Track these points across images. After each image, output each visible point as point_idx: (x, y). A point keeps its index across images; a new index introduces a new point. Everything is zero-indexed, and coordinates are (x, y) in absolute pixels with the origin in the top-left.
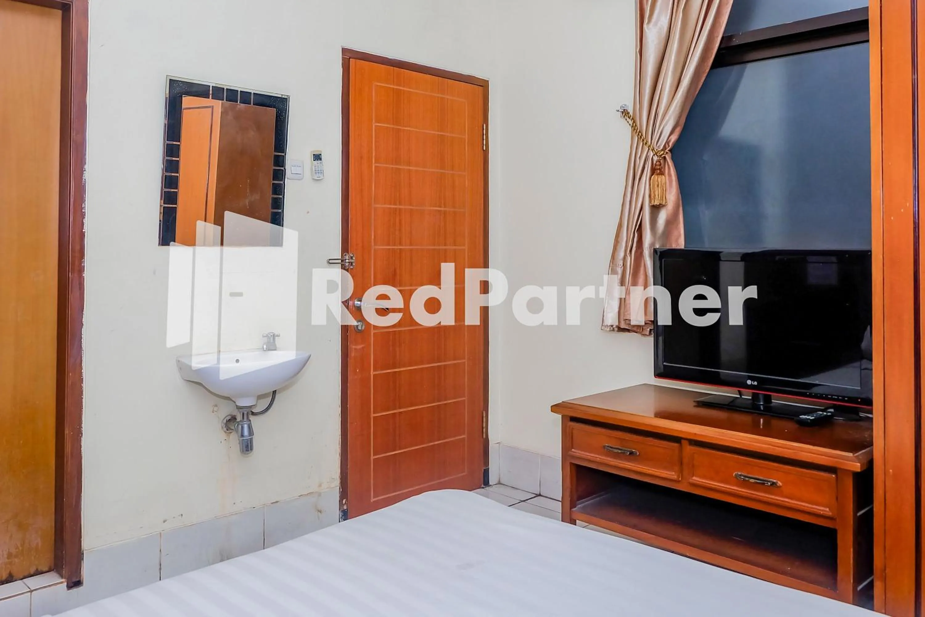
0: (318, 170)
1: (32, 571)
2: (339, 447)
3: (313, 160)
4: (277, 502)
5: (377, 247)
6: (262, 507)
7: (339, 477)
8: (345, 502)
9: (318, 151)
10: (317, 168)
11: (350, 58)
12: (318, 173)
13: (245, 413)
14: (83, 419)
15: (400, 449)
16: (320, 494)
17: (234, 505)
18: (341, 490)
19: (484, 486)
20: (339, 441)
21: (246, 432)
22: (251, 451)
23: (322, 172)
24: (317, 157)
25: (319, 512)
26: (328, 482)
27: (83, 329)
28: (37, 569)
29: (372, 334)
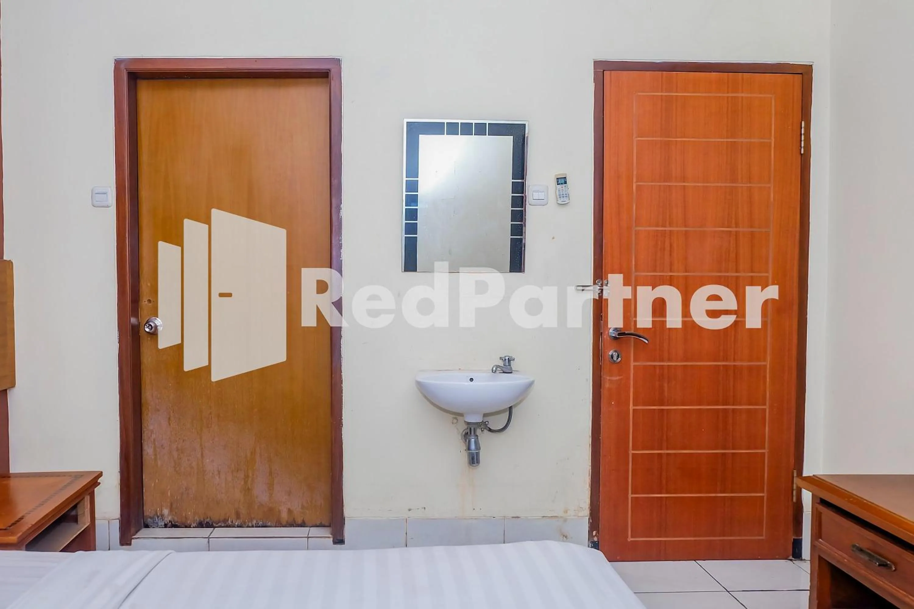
0: (563, 195)
1: (318, 523)
2: (589, 479)
3: (557, 184)
4: (518, 517)
5: (638, 274)
6: (503, 519)
7: (589, 508)
8: (596, 534)
9: (563, 174)
10: (561, 191)
11: (604, 71)
12: (563, 197)
13: (472, 428)
14: (343, 413)
15: (667, 493)
16: (565, 520)
17: (474, 511)
18: (591, 521)
19: (793, 559)
20: (589, 472)
21: (473, 447)
22: (477, 464)
23: (567, 196)
24: (562, 181)
25: (564, 538)
26: (575, 510)
27: (342, 340)
28: (321, 523)
29: (632, 367)
